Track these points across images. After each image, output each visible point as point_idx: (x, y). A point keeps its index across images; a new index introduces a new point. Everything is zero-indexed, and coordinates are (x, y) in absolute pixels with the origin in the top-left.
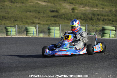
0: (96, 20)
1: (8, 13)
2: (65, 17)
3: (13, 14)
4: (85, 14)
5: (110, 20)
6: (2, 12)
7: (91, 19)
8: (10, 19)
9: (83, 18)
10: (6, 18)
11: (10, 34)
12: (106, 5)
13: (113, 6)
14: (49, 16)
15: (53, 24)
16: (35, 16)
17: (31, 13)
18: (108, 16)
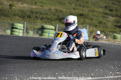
0: (34, 17)
2: (2, 14)
4: (23, 11)
7: (29, 17)
9: (20, 15)
12: (45, 3)
13: (52, 4)
18: (47, 14)
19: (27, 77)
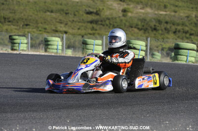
0: (162, 30)
1: (14, 13)
2: (110, 24)
3: (22, 15)
4: (145, 20)
5: (186, 32)
6: (3, 9)
7: (155, 29)
8: (18, 22)
9: (140, 27)
10: (10, 20)
11: (18, 48)
12: (180, 7)
13: (192, 8)
14: (83, 20)
15: (90, 34)
16: (60, 20)
17: (53, 15)
18: (183, 24)
19: (153, 128)
